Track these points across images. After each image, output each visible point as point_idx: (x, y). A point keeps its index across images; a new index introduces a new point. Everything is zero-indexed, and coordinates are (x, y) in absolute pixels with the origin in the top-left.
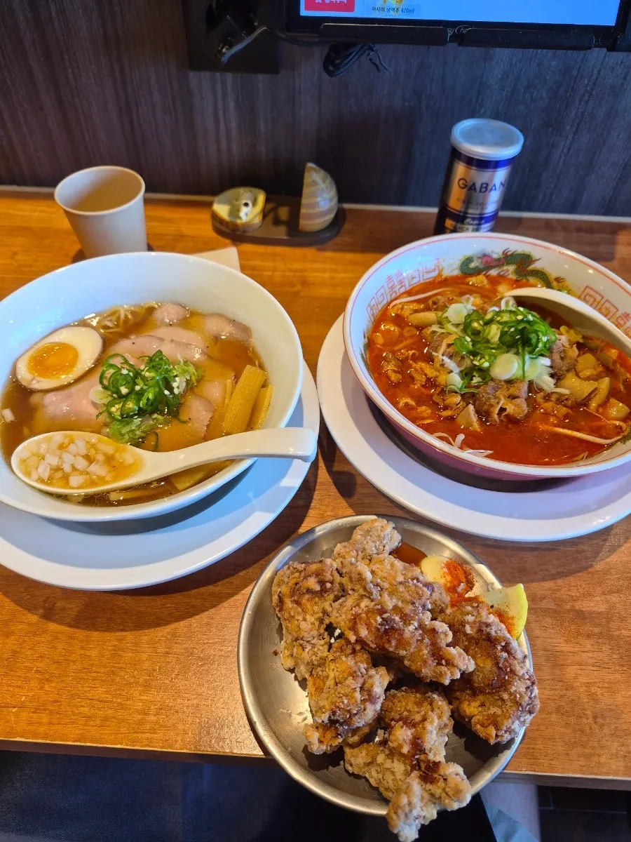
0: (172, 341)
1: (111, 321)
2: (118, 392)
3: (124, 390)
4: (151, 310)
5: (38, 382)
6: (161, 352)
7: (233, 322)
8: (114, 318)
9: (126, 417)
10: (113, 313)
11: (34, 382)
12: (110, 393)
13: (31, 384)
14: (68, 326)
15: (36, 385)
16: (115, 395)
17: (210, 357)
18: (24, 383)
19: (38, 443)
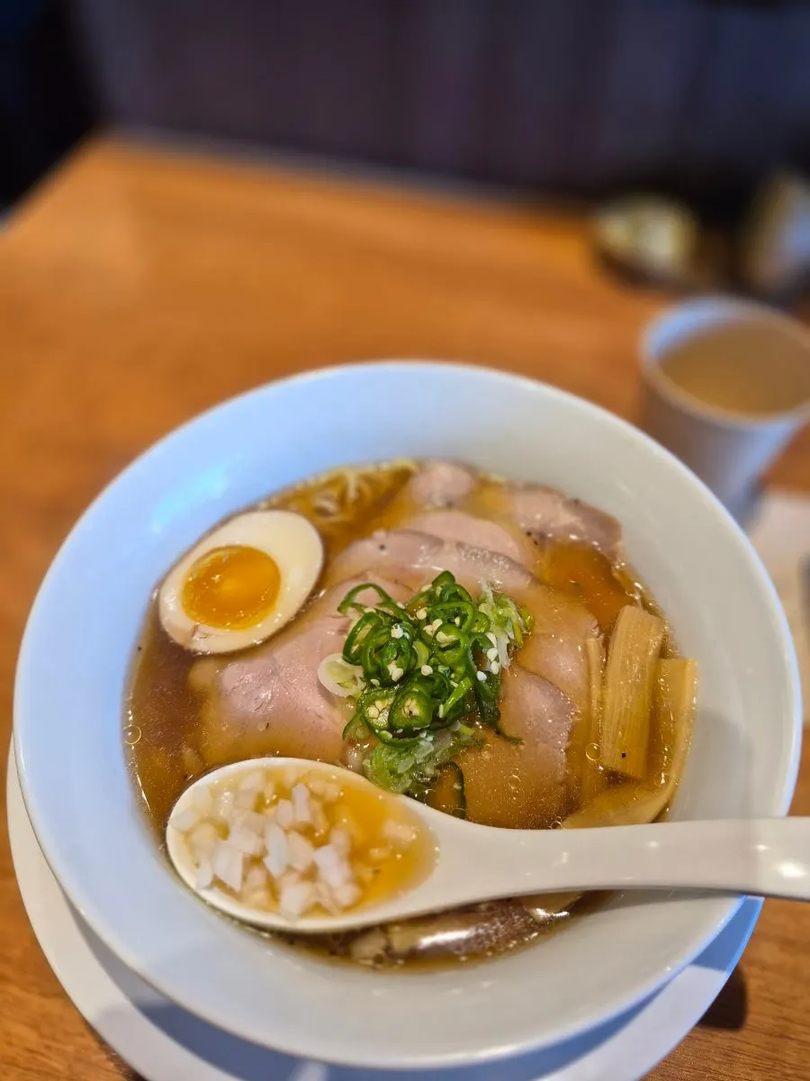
0: (460, 545)
1: (328, 498)
2: (381, 673)
3: (395, 672)
4: (403, 477)
5: (206, 636)
6: (452, 578)
7: (576, 505)
8: (335, 493)
9: (404, 736)
10: (332, 483)
11: (196, 637)
12: (359, 672)
13: (190, 641)
14: (251, 509)
15: (201, 645)
16: (375, 681)
17: (537, 581)
18: (178, 638)
19: (215, 792)
